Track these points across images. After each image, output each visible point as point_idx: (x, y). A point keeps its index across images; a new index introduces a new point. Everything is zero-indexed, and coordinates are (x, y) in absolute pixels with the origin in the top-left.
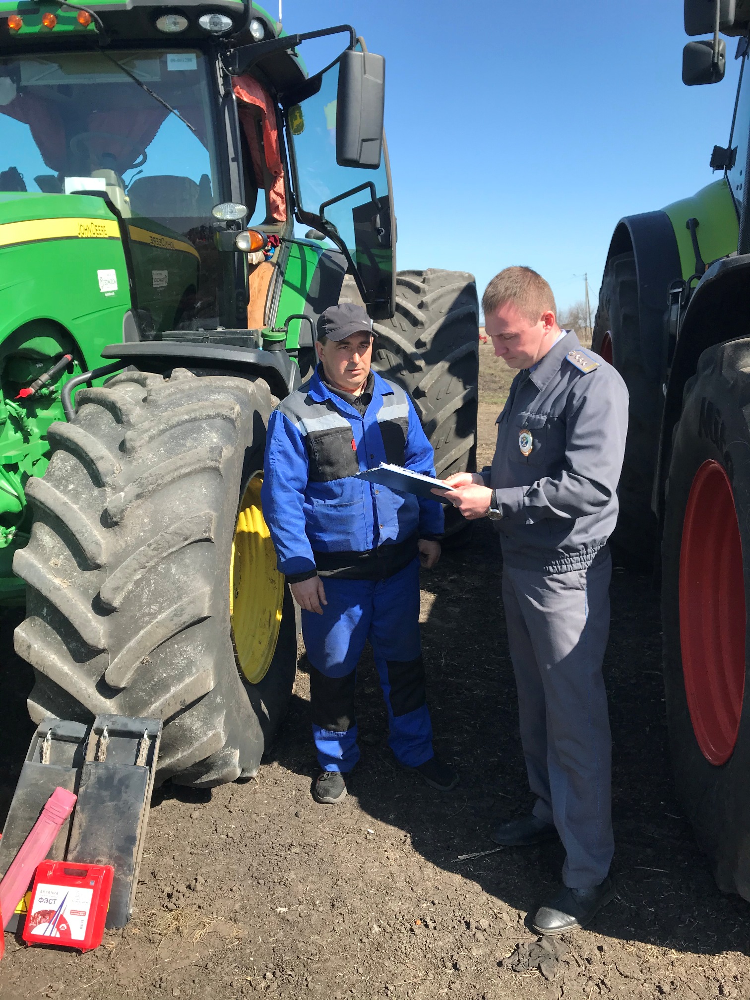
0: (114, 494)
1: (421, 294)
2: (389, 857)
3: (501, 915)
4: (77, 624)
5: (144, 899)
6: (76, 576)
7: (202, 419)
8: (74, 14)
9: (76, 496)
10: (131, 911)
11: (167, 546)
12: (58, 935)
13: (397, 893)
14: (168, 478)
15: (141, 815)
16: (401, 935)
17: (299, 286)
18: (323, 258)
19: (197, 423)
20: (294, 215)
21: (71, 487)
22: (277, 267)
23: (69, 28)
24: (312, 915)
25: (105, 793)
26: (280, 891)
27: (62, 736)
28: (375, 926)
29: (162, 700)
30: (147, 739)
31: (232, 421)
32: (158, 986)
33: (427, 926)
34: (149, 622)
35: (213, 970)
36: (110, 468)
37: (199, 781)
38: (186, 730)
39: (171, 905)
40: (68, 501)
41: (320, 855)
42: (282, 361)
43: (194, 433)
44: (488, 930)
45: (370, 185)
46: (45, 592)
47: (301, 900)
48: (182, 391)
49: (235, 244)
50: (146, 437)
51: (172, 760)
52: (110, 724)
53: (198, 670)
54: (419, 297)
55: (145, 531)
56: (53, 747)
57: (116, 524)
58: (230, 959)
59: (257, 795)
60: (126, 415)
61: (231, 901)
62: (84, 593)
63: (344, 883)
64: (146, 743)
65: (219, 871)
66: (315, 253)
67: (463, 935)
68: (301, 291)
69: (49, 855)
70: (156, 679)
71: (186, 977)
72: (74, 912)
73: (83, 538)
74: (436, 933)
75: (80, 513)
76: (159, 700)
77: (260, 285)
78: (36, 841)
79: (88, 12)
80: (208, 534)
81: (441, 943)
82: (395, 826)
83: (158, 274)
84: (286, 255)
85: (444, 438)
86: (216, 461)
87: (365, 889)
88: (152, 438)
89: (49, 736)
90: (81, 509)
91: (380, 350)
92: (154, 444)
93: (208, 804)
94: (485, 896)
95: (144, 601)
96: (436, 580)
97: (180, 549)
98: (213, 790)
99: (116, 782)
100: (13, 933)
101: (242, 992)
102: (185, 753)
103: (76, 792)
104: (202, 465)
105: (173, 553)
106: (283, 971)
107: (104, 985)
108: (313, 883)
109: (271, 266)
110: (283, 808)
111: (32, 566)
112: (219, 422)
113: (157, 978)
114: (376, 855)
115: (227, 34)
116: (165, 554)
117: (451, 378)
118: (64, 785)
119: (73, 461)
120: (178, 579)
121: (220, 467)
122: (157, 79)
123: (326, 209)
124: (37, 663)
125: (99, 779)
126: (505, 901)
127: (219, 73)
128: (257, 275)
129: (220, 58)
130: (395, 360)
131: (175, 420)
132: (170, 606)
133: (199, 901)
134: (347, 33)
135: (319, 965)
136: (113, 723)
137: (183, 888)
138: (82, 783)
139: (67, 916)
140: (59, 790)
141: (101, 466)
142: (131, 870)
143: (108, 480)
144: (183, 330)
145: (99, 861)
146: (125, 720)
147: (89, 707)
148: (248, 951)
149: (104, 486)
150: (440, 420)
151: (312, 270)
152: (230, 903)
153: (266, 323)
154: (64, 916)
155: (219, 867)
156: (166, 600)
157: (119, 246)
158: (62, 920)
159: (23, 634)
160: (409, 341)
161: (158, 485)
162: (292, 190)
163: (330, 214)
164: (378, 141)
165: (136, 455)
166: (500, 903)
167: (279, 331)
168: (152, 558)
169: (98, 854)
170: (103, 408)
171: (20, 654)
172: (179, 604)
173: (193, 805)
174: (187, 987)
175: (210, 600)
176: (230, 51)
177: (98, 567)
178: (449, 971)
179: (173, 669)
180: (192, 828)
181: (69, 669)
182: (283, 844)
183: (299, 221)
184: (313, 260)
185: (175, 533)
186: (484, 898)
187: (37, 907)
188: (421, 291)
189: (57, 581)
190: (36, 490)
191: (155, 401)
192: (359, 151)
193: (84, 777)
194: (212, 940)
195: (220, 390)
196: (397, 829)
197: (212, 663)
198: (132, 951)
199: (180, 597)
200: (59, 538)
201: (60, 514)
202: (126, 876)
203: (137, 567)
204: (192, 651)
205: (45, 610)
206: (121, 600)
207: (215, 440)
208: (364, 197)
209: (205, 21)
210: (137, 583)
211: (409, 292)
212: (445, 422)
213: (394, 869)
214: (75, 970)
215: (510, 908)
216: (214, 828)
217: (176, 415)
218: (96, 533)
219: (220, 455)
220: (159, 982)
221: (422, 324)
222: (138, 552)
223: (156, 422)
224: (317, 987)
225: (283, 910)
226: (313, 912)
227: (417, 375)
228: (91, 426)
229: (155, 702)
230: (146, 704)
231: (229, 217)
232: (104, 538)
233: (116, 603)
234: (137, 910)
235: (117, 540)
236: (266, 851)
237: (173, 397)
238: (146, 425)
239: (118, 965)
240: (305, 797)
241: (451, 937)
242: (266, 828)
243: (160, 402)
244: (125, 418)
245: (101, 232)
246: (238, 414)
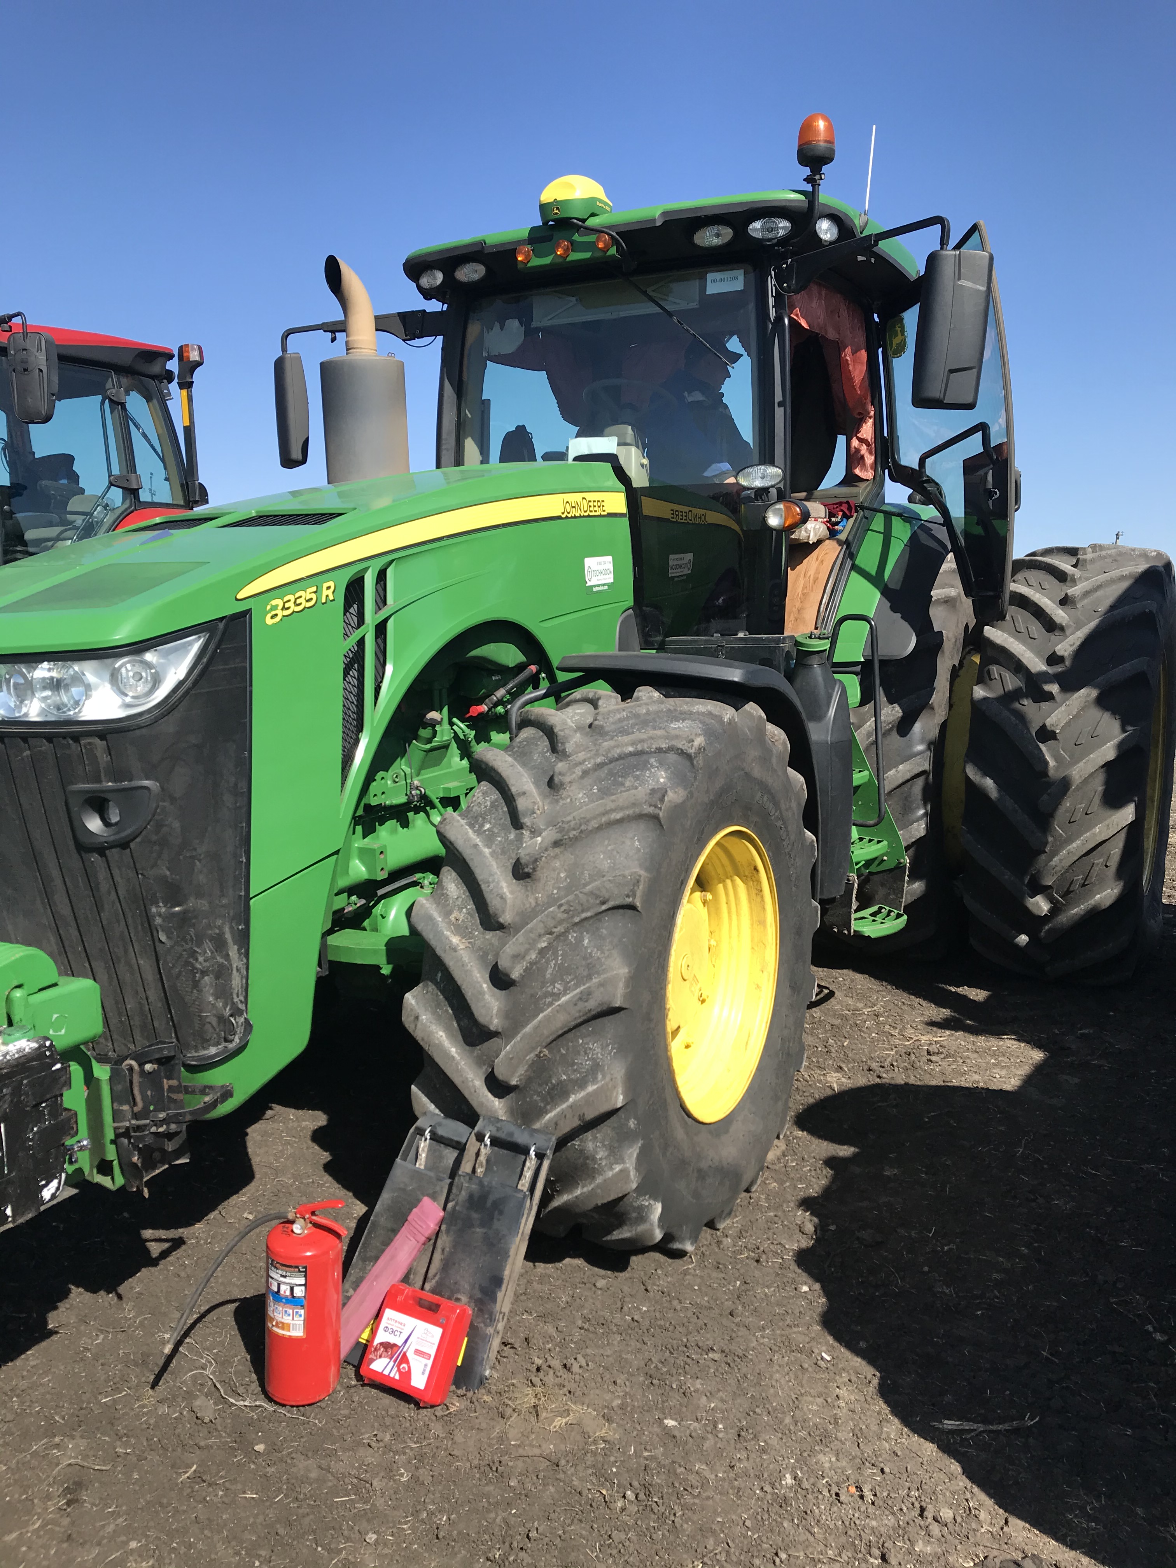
0: (531, 838)
1: (1067, 583)
2: (840, 1395)
3: (977, 1512)
4: (469, 995)
5: (508, 1366)
6: (477, 936)
7: (651, 752)
8: (592, 238)
9: (489, 839)
10: (487, 1373)
11: (579, 908)
12: (397, 1377)
13: (836, 1445)
14: (594, 824)
15: (512, 1253)
16: (820, 1497)
17: (873, 573)
18: (919, 532)
19: (645, 757)
20: (886, 471)
21: (487, 826)
22: (845, 547)
23: (587, 255)
24: (708, 1439)
25: (475, 1216)
26: (674, 1400)
27: (442, 1137)
28: (788, 1476)
29: (558, 1109)
30: (534, 1157)
31: (689, 757)
32: (494, 1469)
33: (862, 1497)
34: (551, 1004)
35: (565, 1470)
36: (530, 806)
37: (609, 1238)
38: (587, 1158)
39: (536, 1380)
40: (480, 844)
41: (744, 1370)
42: (820, 679)
43: (637, 770)
44: (950, 1526)
45: (983, 428)
46: (439, 952)
47: (699, 1418)
48: (637, 716)
49: (764, 520)
50: (578, 771)
51: (570, 1197)
52: (494, 1129)
53: (604, 1077)
54: (1064, 588)
55: (559, 888)
56: (430, 1149)
57: (528, 876)
58: (588, 1463)
59: (688, 1277)
60: (562, 743)
61: (610, 1395)
62: (483, 958)
63: (765, 1413)
64: (531, 1163)
65: (608, 1356)
66: (907, 525)
67: (911, 1522)
68: (875, 580)
69: (406, 1279)
70: (554, 1081)
71: (530, 1469)
72: (418, 1352)
73: (488, 890)
74: (871, 1509)
75: (490, 859)
76: (555, 1109)
77: (817, 572)
78: (393, 1257)
79: (608, 234)
80: (631, 899)
81: (874, 1523)
82: (864, 1358)
83: (677, 559)
84: (862, 530)
85: (1083, 805)
86: (656, 806)
87: (792, 1428)
88: (585, 773)
89: (427, 1134)
90: (493, 854)
91: (991, 667)
92: (587, 781)
93: (621, 1274)
94: (963, 1482)
95: (548, 976)
96: (1057, 1032)
97: (597, 915)
98: (634, 1259)
99: (489, 1203)
100: (354, 1366)
101: (591, 1505)
102: (585, 1190)
103: (444, 1209)
104: (637, 810)
105: (586, 919)
106: (649, 1495)
107: (435, 1450)
108: (722, 1401)
109: (837, 545)
110: (716, 1300)
111: (430, 918)
112: (672, 757)
113: (496, 1459)
114: (821, 1389)
115: (783, 241)
116: (577, 920)
117: (1101, 713)
118: (434, 1197)
119: (495, 795)
120: (590, 954)
121: (661, 815)
122: (694, 305)
123: (928, 461)
124: (423, 1039)
125: (471, 1196)
126: (990, 1496)
127: (771, 291)
128: (815, 558)
129: (773, 273)
130: (1012, 682)
131: (616, 752)
132: (577, 986)
133: (572, 1386)
134: (938, 227)
135: (697, 1501)
136: (498, 1129)
137: (556, 1363)
138: (451, 1197)
139: (410, 1355)
140: (426, 1200)
141: (522, 804)
142: (492, 1320)
143: (526, 821)
144: (698, 635)
145: (458, 1300)
146: (512, 1128)
147: (474, 1104)
148: (612, 1459)
149: (522, 828)
150: (1077, 777)
151: (897, 550)
152: (608, 1396)
153: (819, 625)
154: (408, 1354)
155: (609, 1352)
156: (572, 980)
157: (624, 527)
158: (404, 1359)
159: (413, 1002)
160: (1038, 654)
161: (581, 832)
162: (886, 435)
163: (936, 468)
164: (975, 371)
165: (564, 793)
166: (983, 1497)
167: (819, 638)
168: (561, 922)
169: (458, 1291)
170: (541, 734)
171: (407, 1026)
172: (587, 985)
173: (602, 1272)
174: (527, 1480)
175: (627, 986)
176: (786, 263)
177: (501, 927)
178: (872, 1560)
179: (575, 1071)
180: (592, 1298)
181: (456, 1052)
182: (700, 1344)
183: (893, 479)
184: (902, 532)
185: (591, 893)
186: (961, 1484)
187: (381, 1337)
188: (1069, 579)
189: (455, 940)
190: (448, 827)
191: (602, 727)
192: (944, 386)
193: (454, 1190)
194: (573, 1434)
195: (687, 716)
196: (864, 1363)
197: (623, 1071)
198: (477, 1421)
199: (589, 977)
200: (465, 888)
201: (467, 858)
202: (486, 1326)
203: (542, 932)
204: (599, 1050)
205: (440, 975)
206: (522, 971)
207: (662, 780)
208: (974, 446)
209: (756, 228)
210: (542, 952)
211: (1049, 581)
212: (1086, 781)
213: (842, 1413)
214: (408, 1425)
215: (996, 1507)
216: (619, 1305)
217: (617, 746)
218: (504, 884)
219: (662, 800)
220: (497, 1464)
221: (1062, 629)
222: (546, 913)
223: (593, 753)
224: (685, 1526)
225: (670, 1423)
226: (709, 1436)
227: (1045, 706)
228: (522, 755)
229: (550, 1111)
230: (542, 1112)
231: (758, 483)
232: (511, 892)
233: (515, 975)
234: (496, 1375)
235: (527, 896)
236: (675, 1347)
237: (625, 723)
238: (581, 756)
239: (456, 1432)
240: (751, 1293)
241: (893, 1520)
242: (685, 1320)
243: (607, 729)
244: (560, 747)
245: (596, 509)
246: (700, 749)
